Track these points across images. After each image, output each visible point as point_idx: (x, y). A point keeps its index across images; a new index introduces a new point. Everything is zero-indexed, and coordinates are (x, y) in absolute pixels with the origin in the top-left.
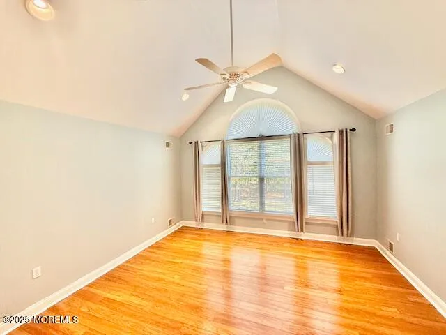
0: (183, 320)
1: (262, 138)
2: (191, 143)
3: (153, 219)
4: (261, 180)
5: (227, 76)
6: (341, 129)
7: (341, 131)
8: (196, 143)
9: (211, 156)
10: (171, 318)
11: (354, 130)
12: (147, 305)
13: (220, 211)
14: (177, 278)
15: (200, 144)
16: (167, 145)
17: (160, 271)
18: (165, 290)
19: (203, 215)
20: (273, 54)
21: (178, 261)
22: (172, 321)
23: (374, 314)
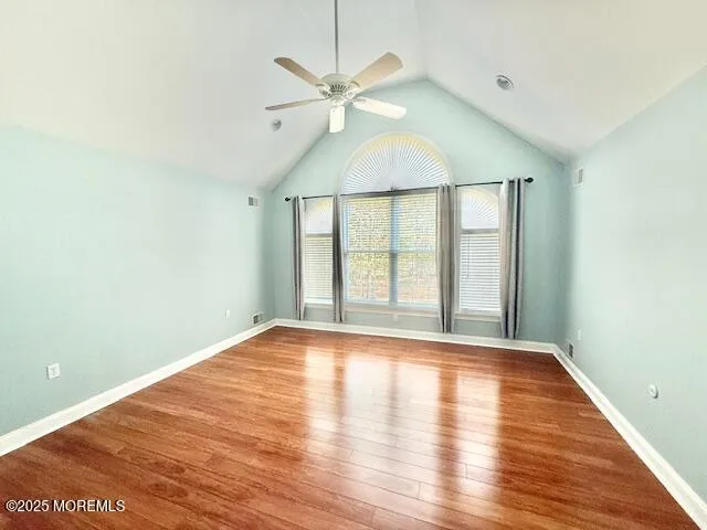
0: (259, 435)
1: (394, 193)
2: (287, 199)
3: (228, 312)
4: (393, 256)
5: (327, 89)
6: (511, 179)
7: (512, 182)
8: (296, 200)
9: (317, 221)
10: (243, 433)
11: (530, 180)
12: (212, 420)
13: (331, 302)
14: (258, 389)
15: (301, 202)
16: (251, 201)
17: (236, 380)
18: (240, 403)
19: (305, 308)
20: (389, 54)
21: (262, 369)
22: (244, 436)
23: (527, 431)
